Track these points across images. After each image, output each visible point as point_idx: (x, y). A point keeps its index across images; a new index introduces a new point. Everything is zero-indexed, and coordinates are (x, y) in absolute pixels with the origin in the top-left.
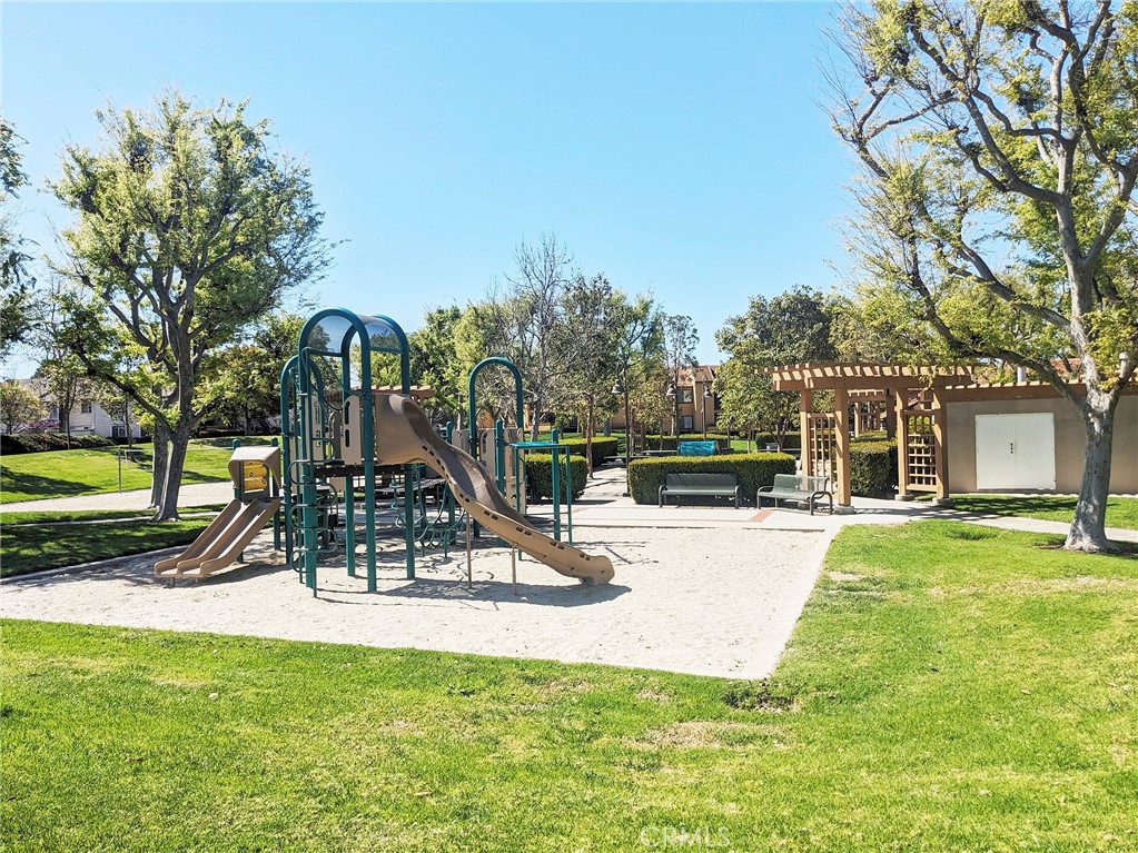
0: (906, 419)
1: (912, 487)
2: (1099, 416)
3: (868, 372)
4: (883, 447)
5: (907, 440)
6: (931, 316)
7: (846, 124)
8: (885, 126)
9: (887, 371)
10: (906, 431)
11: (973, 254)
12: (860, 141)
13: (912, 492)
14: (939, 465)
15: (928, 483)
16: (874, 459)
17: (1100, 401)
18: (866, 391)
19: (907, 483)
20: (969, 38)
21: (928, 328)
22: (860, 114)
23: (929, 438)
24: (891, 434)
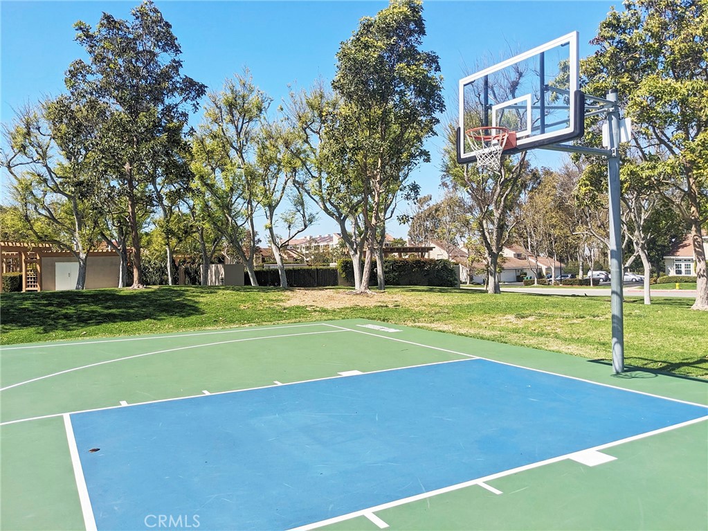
0: (26, 263)
1: (28, 289)
2: (82, 260)
3: (10, 244)
4: (16, 274)
5: (27, 271)
6: (32, 229)
7: (4, 161)
8: (17, 165)
9: (18, 245)
10: (26, 267)
11: (48, 209)
12: (9, 167)
13: (29, 291)
14: (39, 280)
15: (34, 287)
16: (12, 279)
17: (83, 256)
18: (10, 253)
19: (26, 287)
20: (44, 149)
21: (31, 232)
22: (9, 158)
23: (35, 270)
24: (21, 271)
